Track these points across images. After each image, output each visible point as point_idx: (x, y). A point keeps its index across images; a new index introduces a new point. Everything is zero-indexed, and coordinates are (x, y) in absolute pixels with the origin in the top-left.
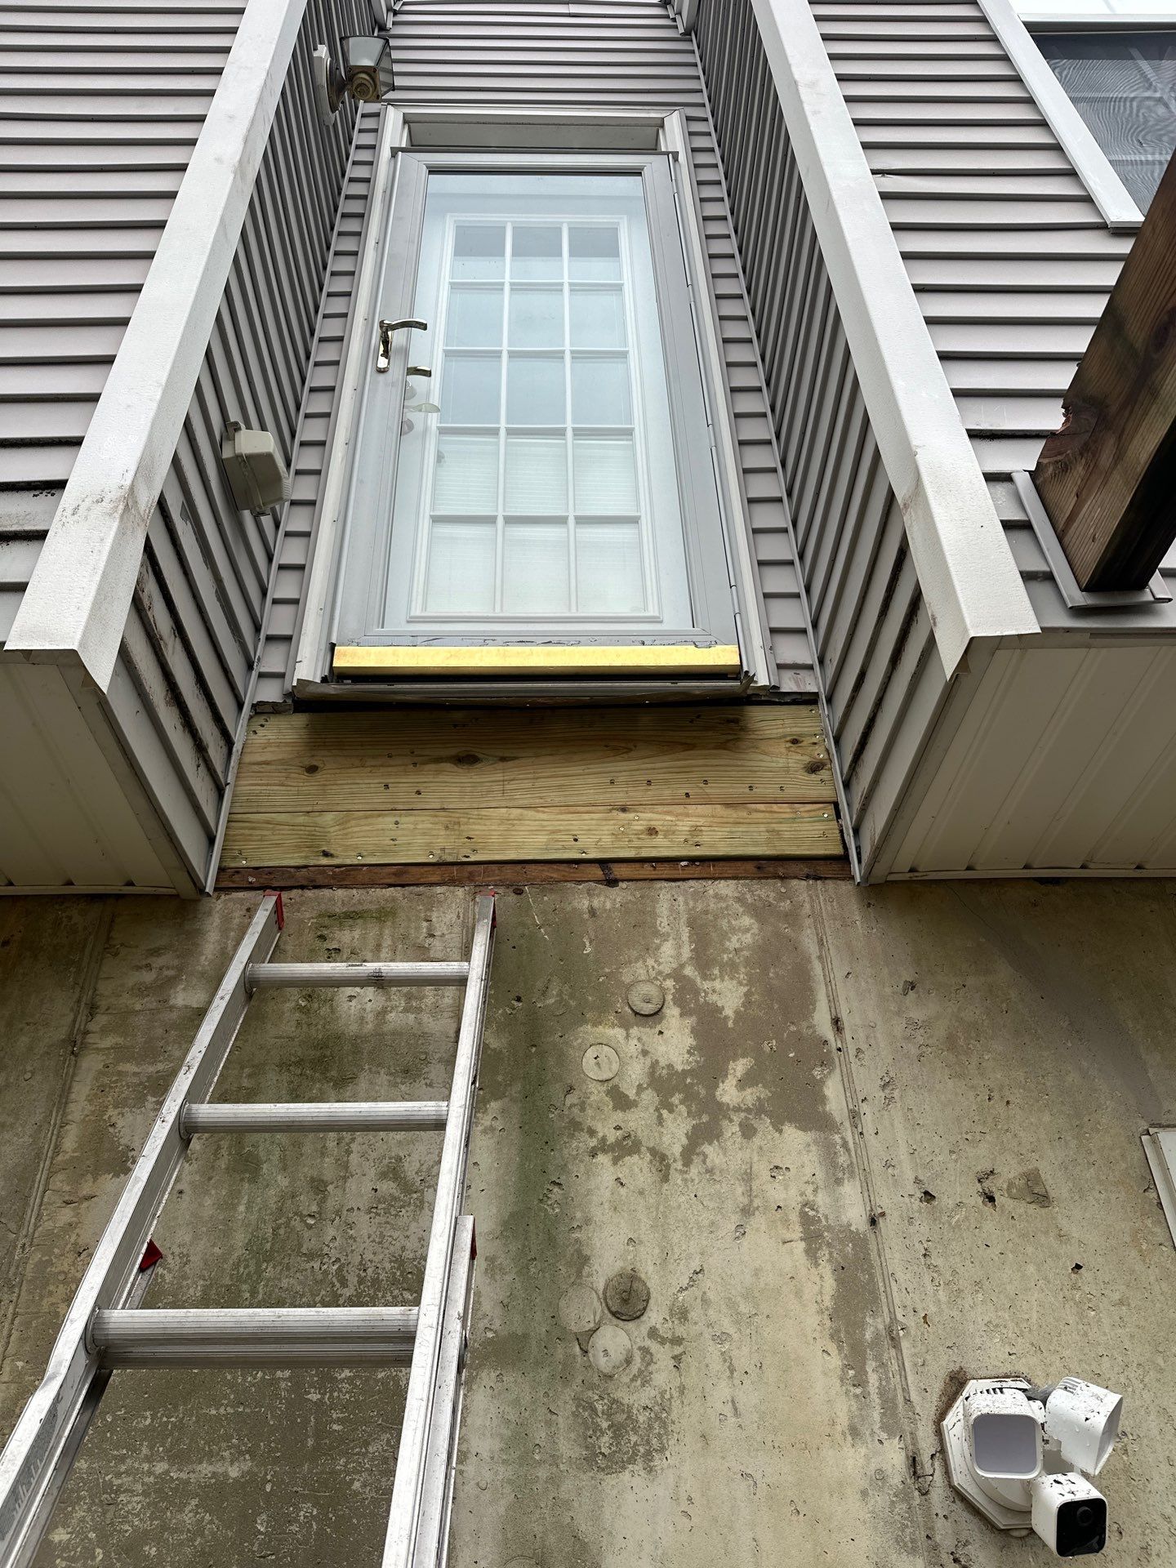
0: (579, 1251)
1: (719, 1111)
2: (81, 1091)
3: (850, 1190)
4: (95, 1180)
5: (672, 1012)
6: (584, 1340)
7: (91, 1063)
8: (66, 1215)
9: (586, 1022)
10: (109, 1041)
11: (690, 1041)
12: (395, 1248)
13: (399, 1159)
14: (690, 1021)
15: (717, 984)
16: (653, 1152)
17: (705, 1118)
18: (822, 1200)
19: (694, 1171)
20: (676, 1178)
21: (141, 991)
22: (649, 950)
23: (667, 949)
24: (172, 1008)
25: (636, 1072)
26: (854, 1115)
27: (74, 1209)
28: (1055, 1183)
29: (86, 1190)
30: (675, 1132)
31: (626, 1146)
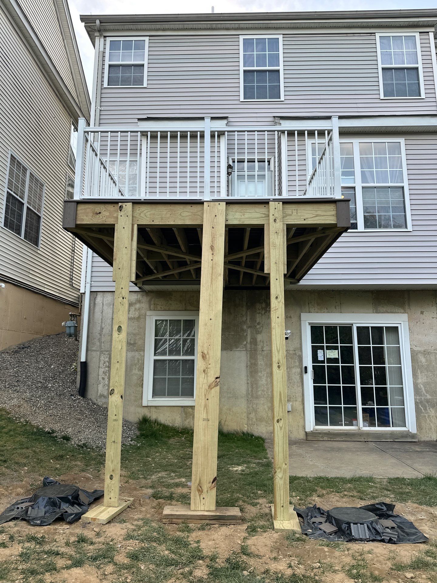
1: (267, 311)
5: (264, 302)
6: (256, 326)
9: (257, 303)
11: (265, 305)
13: (242, 313)
23: (263, 297)
25: (260, 307)
28: (292, 316)
30: (263, 312)
31: (259, 313)
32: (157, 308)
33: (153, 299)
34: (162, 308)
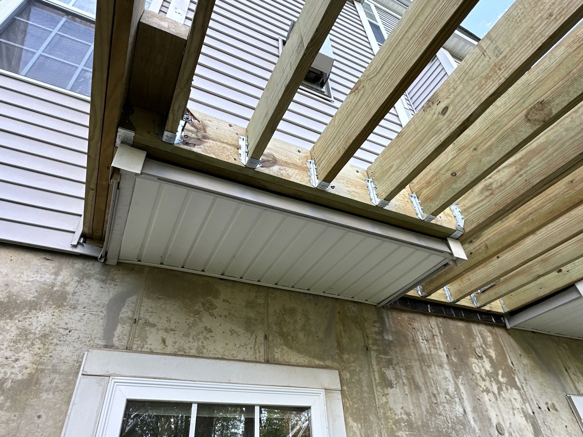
0: (488, 417)
1: (501, 383)
2: (374, 362)
3: (527, 405)
4: (387, 389)
5: (484, 356)
7: (373, 354)
8: (384, 399)
9: (470, 357)
10: (375, 348)
11: (490, 365)
12: (455, 414)
13: (447, 389)
14: (488, 359)
15: (489, 350)
16: (492, 392)
17: (499, 385)
18: (524, 407)
19: (501, 398)
20: (499, 399)
21: (376, 333)
22: (475, 339)
23: (477, 339)
24: (385, 339)
25: (483, 372)
26: (522, 387)
27: (386, 397)
28: (557, 406)
29: (386, 392)
30: (495, 388)
31: (488, 391)
32: (144, 339)
33: (134, 298)
34: (169, 342)
